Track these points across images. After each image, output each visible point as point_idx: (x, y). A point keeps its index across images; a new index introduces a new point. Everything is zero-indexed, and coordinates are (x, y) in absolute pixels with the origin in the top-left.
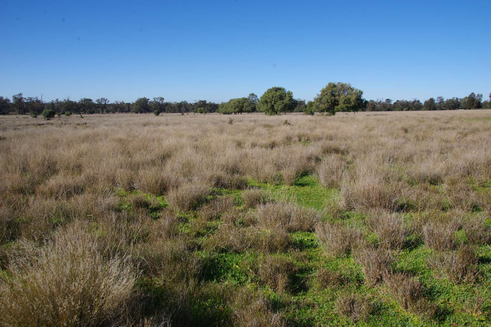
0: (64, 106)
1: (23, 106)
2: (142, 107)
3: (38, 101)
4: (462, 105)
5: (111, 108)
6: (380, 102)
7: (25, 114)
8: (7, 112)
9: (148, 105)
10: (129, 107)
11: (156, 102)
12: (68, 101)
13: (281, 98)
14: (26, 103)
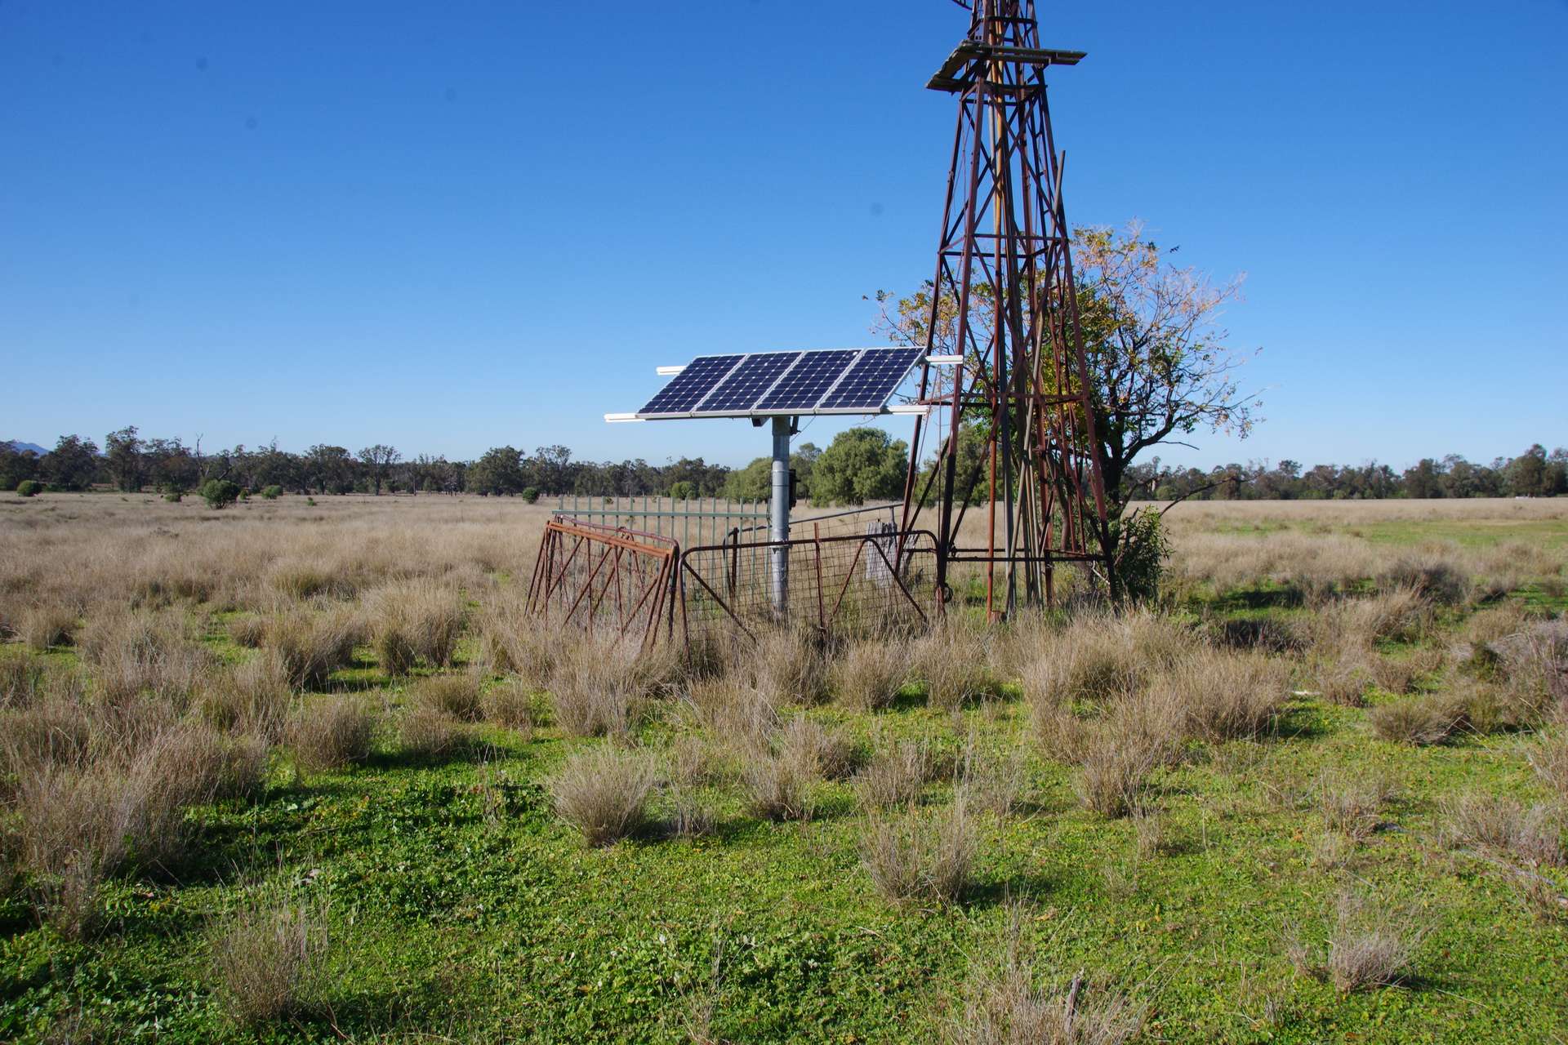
0: (259, 470)
1: (136, 467)
2: (500, 476)
3: (182, 454)
4: (1509, 483)
5: (406, 477)
6: (1262, 469)
7: (140, 491)
8: (85, 482)
9: (518, 470)
10: (459, 474)
11: (544, 462)
12: (274, 450)
13: (873, 458)
14: (144, 455)
